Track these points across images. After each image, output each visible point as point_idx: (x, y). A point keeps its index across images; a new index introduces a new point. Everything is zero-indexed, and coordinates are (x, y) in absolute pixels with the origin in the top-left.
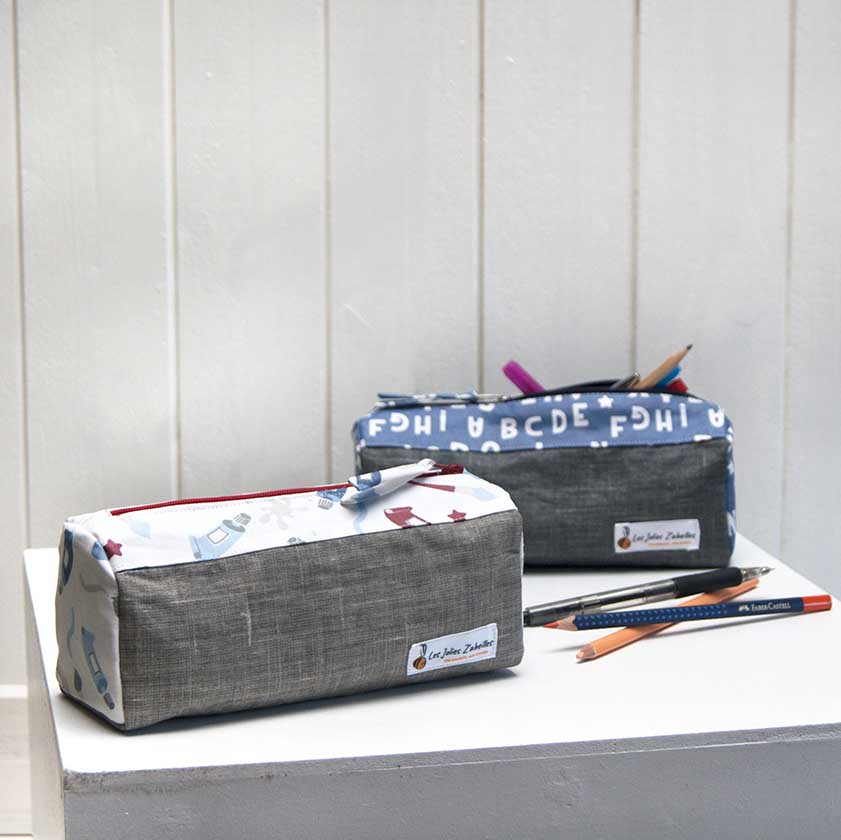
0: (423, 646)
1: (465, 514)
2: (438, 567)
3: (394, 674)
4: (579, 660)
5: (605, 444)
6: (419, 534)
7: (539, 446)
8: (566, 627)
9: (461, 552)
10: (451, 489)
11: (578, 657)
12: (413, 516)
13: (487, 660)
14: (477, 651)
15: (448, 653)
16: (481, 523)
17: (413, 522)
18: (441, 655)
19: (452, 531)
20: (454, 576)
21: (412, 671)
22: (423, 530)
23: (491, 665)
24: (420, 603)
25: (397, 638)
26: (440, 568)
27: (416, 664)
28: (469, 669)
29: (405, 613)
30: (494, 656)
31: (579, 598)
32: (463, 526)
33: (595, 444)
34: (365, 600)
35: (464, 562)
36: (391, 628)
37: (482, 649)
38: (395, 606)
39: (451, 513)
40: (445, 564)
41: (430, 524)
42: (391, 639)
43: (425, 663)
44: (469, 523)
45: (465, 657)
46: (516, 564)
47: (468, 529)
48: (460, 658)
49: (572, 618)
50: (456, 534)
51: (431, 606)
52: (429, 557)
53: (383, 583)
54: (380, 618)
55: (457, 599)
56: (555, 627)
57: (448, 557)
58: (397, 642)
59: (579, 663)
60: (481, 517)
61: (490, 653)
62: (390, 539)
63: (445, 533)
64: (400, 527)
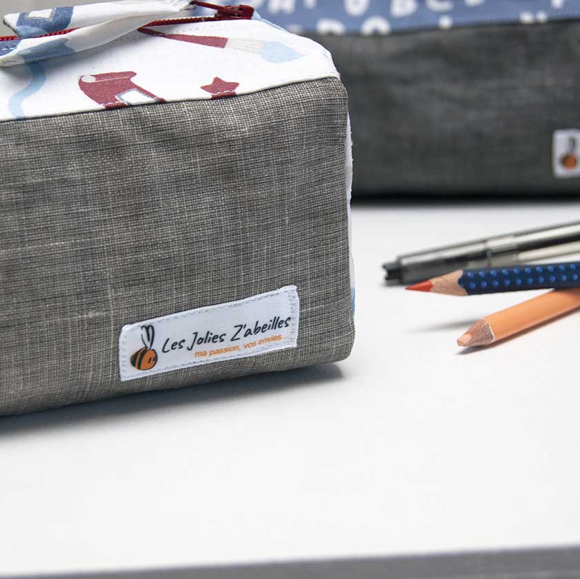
0: (147, 328)
1: (236, 85)
2: (177, 180)
3: (92, 380)
4: (462, 348)
5: (542, 17)
6: (139, 121)
7: (445, 22)
8: (446, 290)
9: (223, 153)
10: (219, 42)
11: (460, 343)
12: (134, 87)
13: (281, 352)
14: (260, 336)
15: (201, 341)
16: (265, 101)
17: (131, 97)
18: (188, 344)
19: (204, 115)
20: (208, 199)
21: (129, 373)
22: (147, 112)
23: (290, 359)
24: (138, 249)
25: (91, 315)
26: (180, 183)
27: (137, 360)
28: (248, 369)
29: (108, 268)
30: (295, 345)
31: (484, 241)
32: (229, 106)
33: (527, 18)
34: (23, 243)
35: (228, 172)
36: (79, 295)
37: (270, 333)
38: (87, 254)
39: (210, 82)
40: (191, 177)
41: (161, 102)
42: (78, 317)
43: (156, 359)
44: (242, 100)
45: (236, 348)
46: (336, 177)
47: (237, 112)
48: (226, 350)
49: (457, 274)
50: (214, 121)
51: (160, 253)
52: (157, 162)
53: (62, 210)
54: (54, 277)
55: (215, 241)
56: (427, 289)
57: (196, 163)
58: (91, 322)
59: (464, 352)
60: (265, 90)
61: (287, 339)
62: (77, 128)
63: (190, 117)
64: (102, 106)
